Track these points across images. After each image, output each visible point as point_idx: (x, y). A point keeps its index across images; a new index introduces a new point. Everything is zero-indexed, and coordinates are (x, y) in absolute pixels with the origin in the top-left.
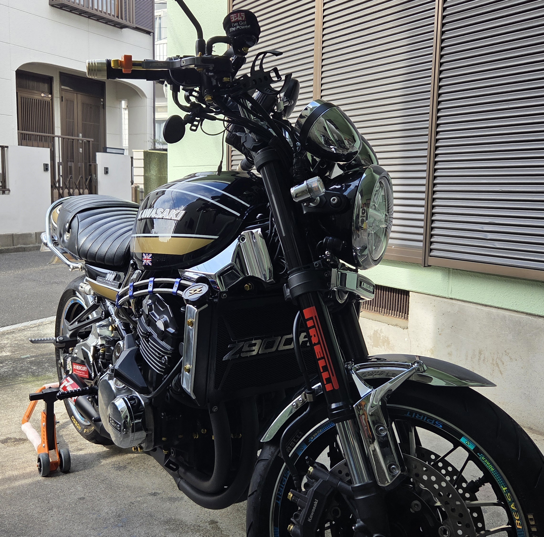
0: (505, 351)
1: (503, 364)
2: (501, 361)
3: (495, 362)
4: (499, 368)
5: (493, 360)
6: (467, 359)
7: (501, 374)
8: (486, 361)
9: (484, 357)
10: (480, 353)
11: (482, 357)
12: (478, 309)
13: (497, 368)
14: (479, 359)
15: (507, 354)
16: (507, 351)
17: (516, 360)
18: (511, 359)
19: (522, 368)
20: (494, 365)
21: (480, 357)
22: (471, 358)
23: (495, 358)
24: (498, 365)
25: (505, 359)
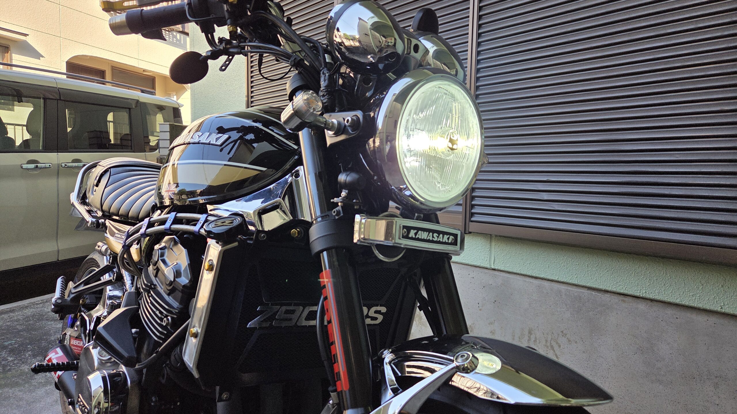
1: (560, 346)
2: (557, 343)
3: (548, 344)
5: (546, 341)
9: (536, 338)
10: (530, 333)
11: (533, 337)
12: (526, 281)
13: (552, 351)
14: (529, 340)
15: (564, 335)
16: (564, 332)
17: (576, 342)
18: (569, 341)
19: (584, 352)
20: (547, 347)
21: (529, 337)
22: (519, 338)
23: (549, 339)
24: (552, 348)
25: (562, 340)
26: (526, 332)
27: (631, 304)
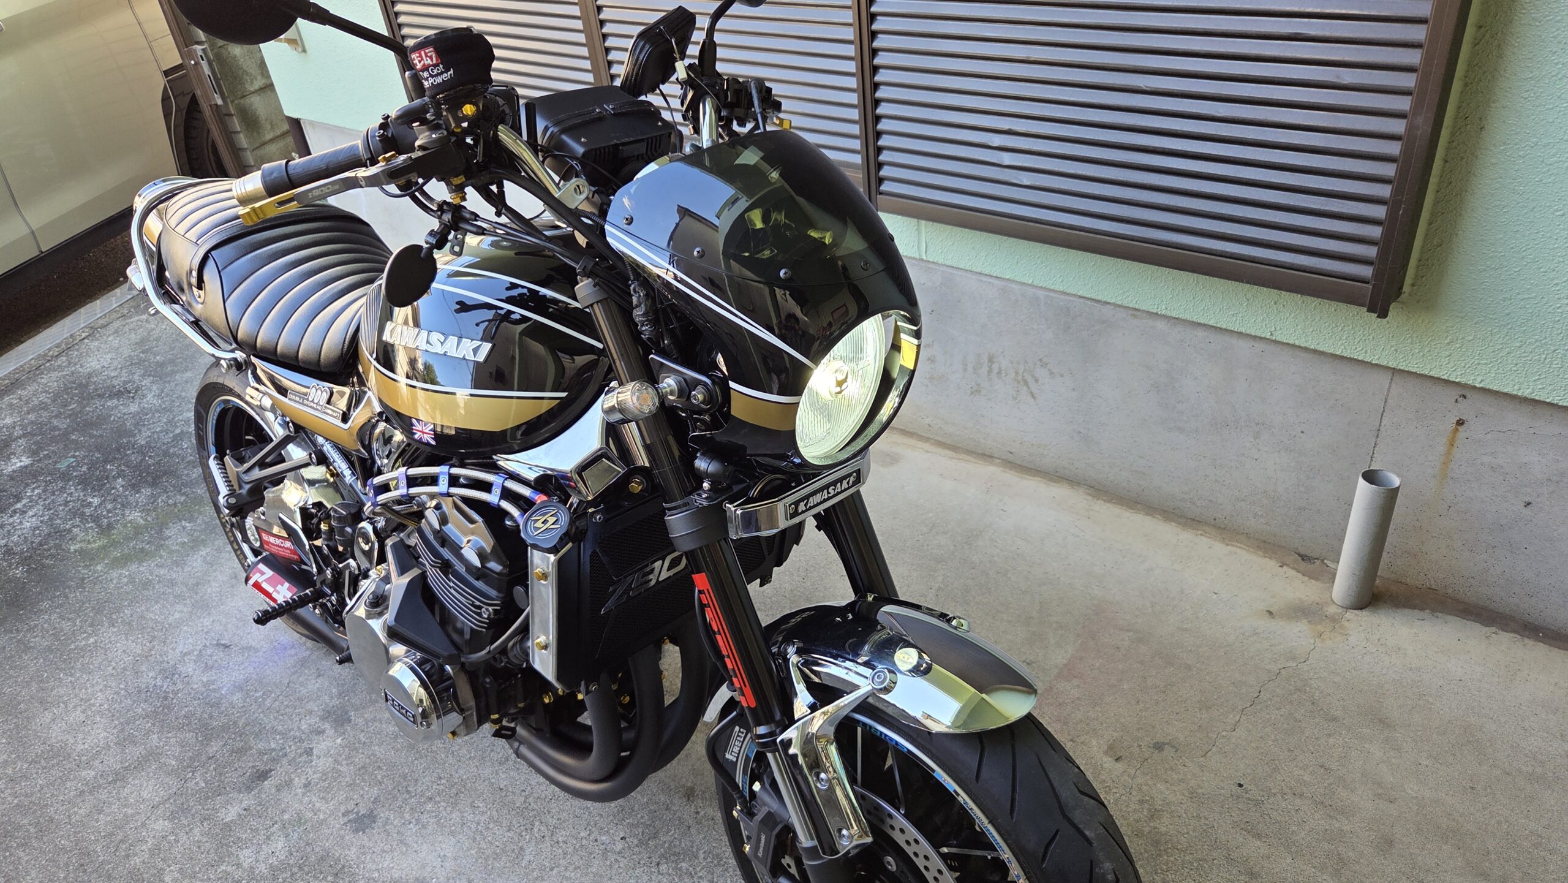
0: (1041, 360)
1: (1037, 381)
2: (1033, 376)
3: (1020, 378)
4: (1029, 388)
5: (1017, 373)
6: (965, 370)
7: (1034, 397)
8: (1004, 374)
9: (1000, 368)
10: (991, 360)
11: (995, 367)
13: (1025, 388)
14: (990, 371)
15: (1044, 365)
16: (1044, 360)
17: (1062, 376)
18: (1052, 373)
19: (1074, 389)
20: (1018, 382)
21: (990, 367)
22: (974, 369)
23: (1021, 371)
24: (1026, 383)
25: (1041, 373)
26: (986, 360)
27: (1145, 321)
